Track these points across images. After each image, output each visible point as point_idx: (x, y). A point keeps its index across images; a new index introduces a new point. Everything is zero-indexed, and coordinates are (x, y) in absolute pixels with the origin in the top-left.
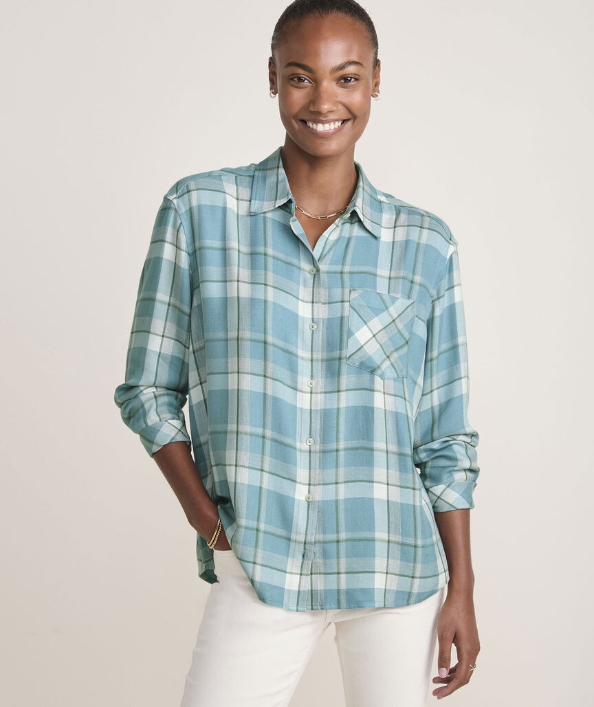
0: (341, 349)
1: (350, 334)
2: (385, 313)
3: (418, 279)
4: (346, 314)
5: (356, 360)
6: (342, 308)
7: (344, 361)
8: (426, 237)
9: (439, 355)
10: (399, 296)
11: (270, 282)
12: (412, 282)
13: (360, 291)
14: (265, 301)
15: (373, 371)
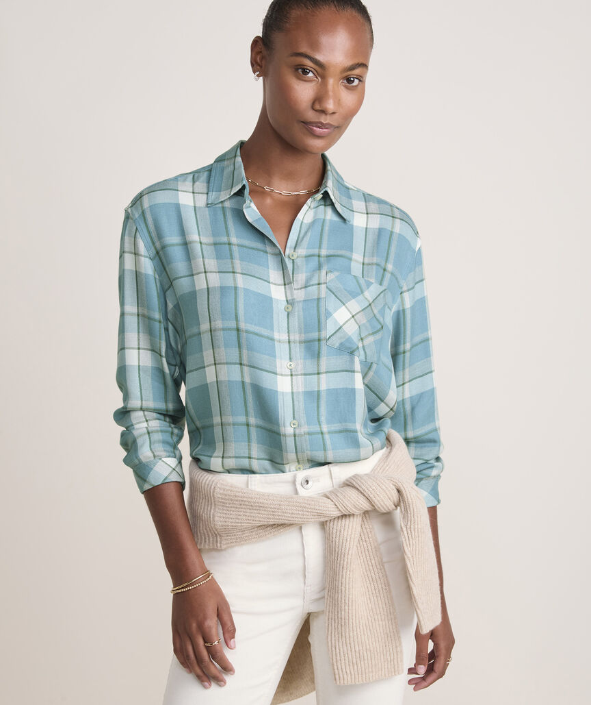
0: (319, 331)
1: (328, 314)
2: (361, 297)
3: (390, 267)
4: (323, 295)
5: (336, 342)
6: (319, 290)
7: (323, 343)
8: (398, 227)
9: (412, 347)
10: (373, 281)
11: (238, 270)
12: (385, 270)
13: (337, 274)
14: (236, 288)
15: (352, 353)
